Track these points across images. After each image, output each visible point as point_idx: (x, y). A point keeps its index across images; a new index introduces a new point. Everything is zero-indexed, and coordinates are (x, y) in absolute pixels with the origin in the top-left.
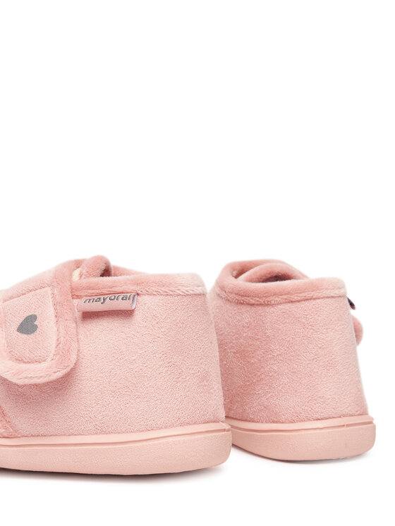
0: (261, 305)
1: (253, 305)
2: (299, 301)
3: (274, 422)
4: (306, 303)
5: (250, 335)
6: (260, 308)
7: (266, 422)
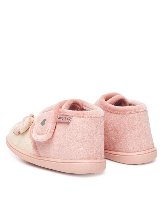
0: (122, 114)
1: (119, 114)
2: (135, 113)
3: (127, 152)
4: (137, 113)
5: (118, 123)
6: (122, 115)
7: (125, 152)
